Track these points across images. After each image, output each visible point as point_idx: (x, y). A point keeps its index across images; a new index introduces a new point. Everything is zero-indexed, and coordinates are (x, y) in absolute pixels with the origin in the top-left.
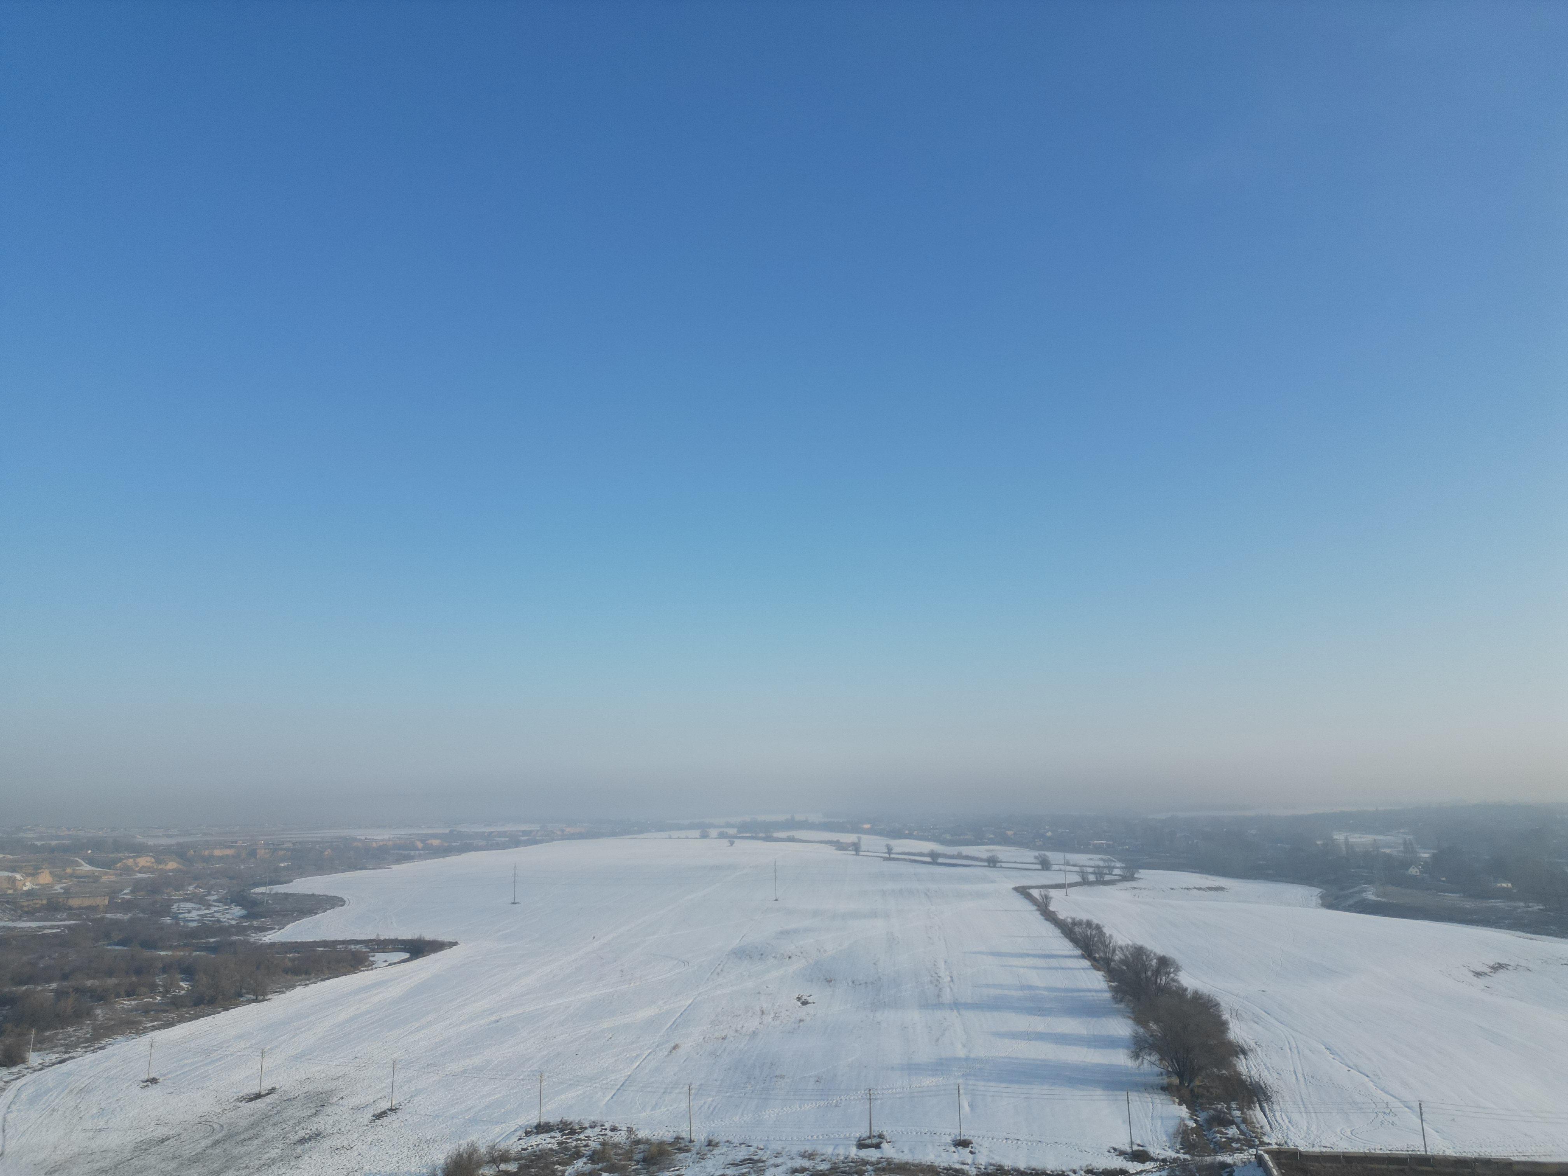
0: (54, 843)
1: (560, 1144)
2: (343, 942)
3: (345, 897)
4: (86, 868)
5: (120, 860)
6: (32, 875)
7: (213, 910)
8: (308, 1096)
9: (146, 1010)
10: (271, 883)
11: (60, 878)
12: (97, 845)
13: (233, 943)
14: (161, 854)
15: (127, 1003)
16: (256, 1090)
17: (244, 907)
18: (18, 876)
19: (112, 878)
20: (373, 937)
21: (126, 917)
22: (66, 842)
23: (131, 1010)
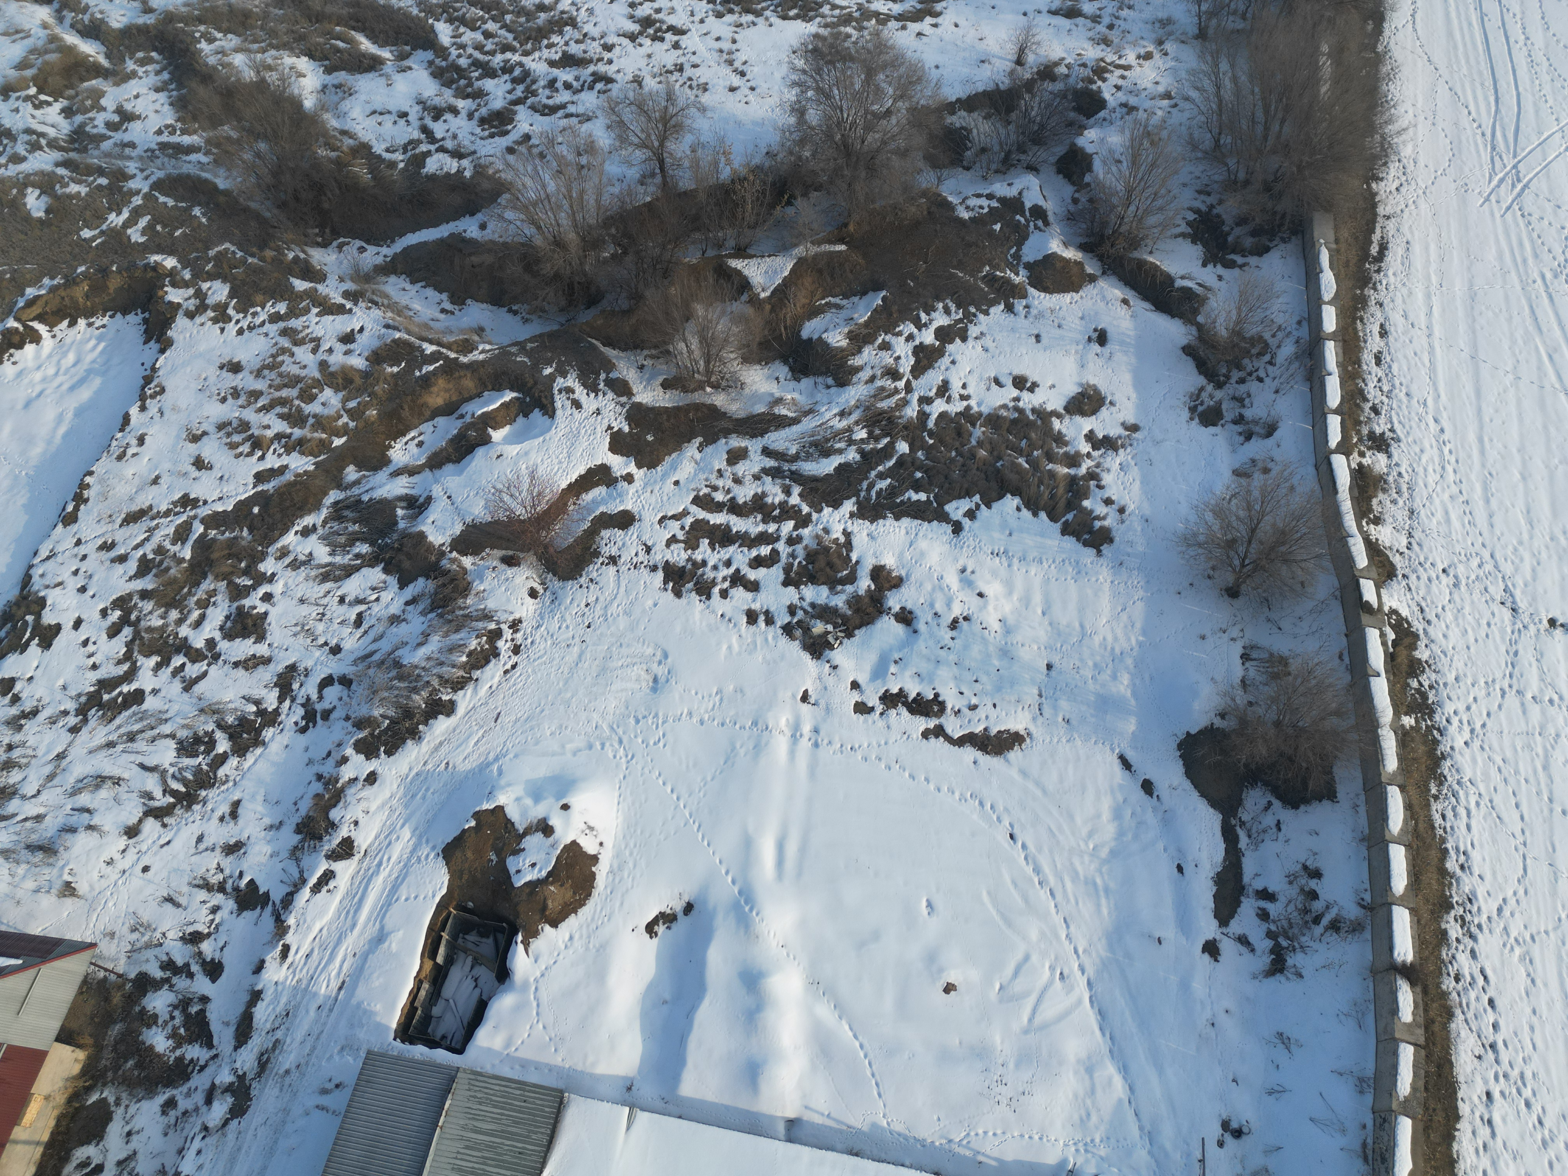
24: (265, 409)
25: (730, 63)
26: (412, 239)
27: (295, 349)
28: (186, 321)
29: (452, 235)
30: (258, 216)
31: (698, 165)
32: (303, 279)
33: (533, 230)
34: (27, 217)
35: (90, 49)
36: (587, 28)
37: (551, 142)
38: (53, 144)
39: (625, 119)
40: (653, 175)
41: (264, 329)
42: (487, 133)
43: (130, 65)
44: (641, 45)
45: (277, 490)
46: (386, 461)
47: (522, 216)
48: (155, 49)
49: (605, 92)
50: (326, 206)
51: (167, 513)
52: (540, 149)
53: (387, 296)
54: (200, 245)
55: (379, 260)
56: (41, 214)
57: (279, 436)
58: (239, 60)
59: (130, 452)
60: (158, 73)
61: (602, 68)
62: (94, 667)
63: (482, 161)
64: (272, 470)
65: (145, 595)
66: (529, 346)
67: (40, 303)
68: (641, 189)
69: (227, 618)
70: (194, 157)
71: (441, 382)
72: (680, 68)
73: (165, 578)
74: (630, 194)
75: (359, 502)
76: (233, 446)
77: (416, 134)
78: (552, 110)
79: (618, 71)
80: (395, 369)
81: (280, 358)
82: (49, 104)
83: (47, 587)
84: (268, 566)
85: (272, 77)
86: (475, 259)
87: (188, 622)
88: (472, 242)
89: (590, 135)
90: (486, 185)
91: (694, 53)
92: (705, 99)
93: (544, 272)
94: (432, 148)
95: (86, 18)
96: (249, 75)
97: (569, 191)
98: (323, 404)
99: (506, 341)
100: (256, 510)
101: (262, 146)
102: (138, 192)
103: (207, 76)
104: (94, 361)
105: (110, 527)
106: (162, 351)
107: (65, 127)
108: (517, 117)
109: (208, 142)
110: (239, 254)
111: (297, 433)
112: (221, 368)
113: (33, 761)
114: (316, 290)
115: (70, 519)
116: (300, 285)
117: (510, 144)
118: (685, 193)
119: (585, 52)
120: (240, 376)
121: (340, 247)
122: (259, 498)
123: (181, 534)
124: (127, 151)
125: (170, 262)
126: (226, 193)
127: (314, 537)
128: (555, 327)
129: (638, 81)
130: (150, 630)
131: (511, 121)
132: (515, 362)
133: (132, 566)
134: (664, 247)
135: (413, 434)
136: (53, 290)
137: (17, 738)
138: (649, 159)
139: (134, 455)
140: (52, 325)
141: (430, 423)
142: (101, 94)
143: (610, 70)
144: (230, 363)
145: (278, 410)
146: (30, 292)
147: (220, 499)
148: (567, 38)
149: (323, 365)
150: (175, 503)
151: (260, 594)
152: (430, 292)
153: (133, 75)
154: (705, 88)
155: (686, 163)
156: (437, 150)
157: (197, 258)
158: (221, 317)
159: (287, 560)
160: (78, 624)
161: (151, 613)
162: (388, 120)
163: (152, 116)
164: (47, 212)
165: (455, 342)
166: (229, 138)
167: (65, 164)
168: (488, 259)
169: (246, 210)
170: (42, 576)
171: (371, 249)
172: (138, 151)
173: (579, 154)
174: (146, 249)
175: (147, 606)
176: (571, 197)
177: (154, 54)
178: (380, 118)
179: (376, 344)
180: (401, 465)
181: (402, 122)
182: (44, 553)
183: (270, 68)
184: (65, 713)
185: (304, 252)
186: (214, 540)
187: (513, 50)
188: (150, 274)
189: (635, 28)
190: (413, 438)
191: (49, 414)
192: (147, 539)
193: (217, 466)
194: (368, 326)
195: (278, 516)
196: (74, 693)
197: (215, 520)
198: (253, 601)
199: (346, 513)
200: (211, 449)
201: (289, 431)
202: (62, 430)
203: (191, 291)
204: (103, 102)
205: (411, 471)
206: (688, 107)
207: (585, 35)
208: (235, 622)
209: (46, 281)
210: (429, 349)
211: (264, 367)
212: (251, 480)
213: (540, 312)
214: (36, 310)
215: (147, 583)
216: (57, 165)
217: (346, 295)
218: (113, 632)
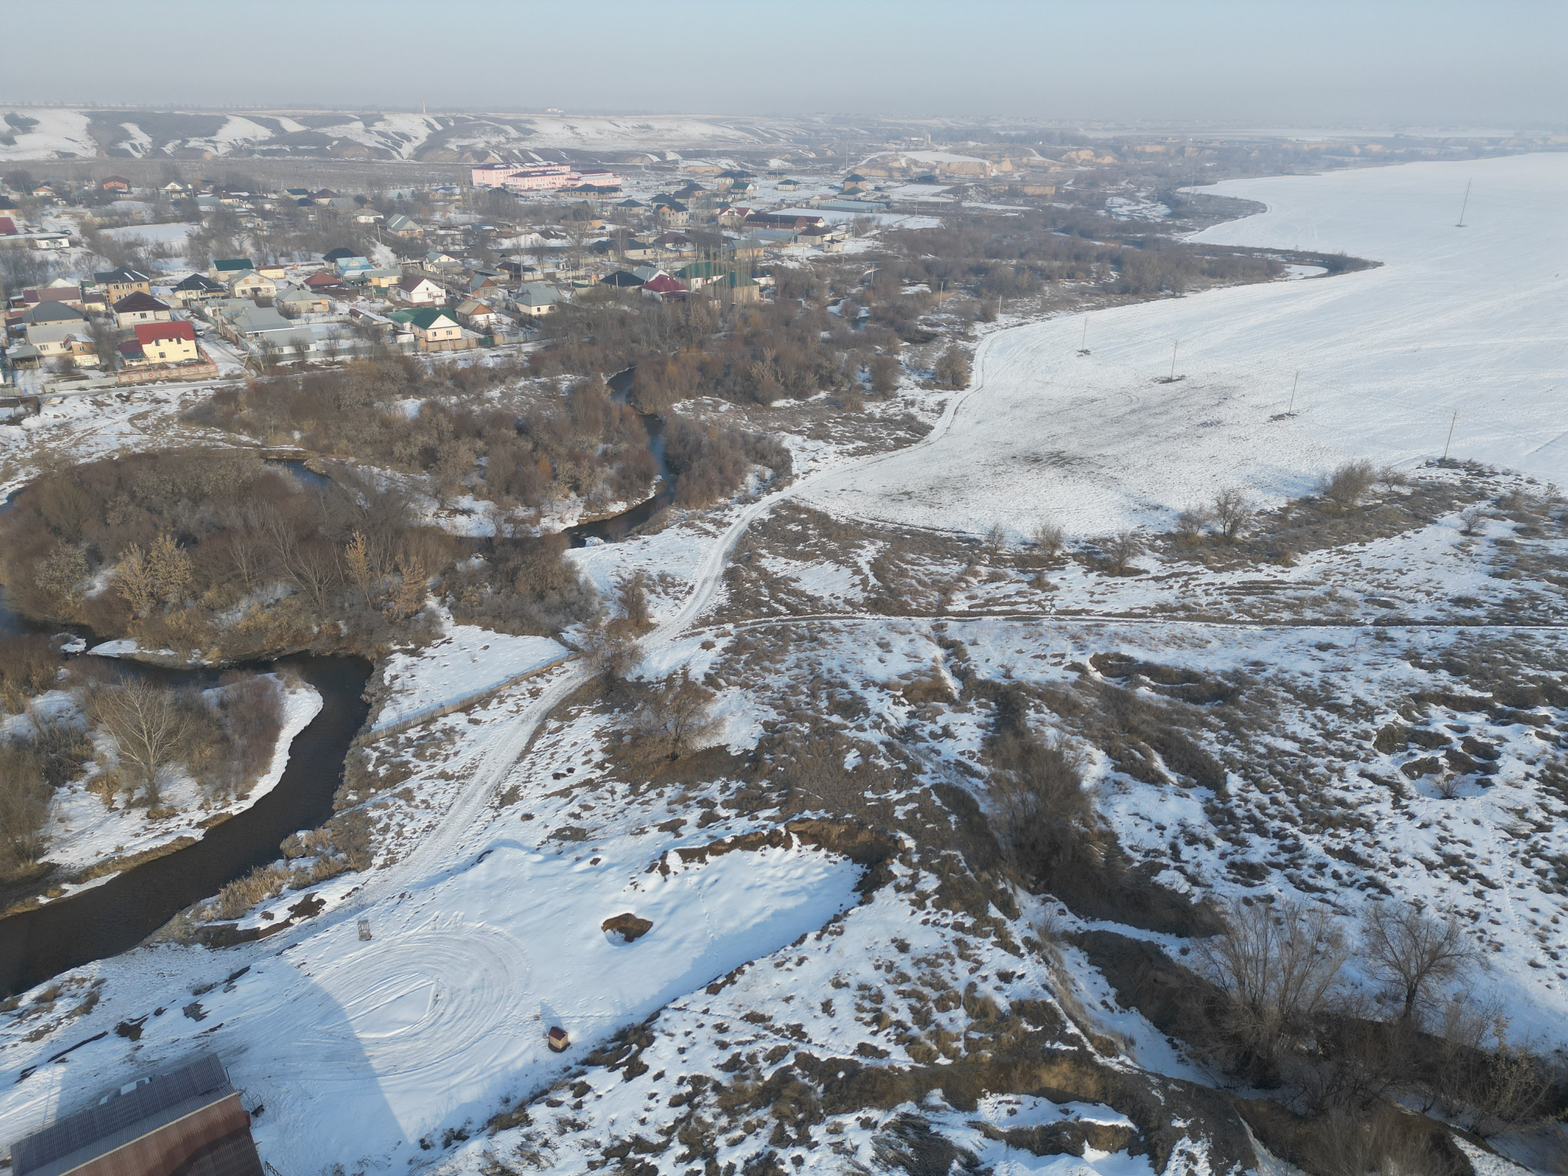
0: (1013, 133)
1: (1464, 482)
2: (1260, 250)
3: (1268, 204)
4: (1038, 158)
5: (1066, 152)
6: (998, 162)
7: (1142, 206)
8: (1212, 387)
9: (1082, 292)
10: (1196, 183)
11: (1018, 167)
12: (1047, 137)
13: (1157, 241)
14: (1099, 147)
15: (1068, 284)
16: (1168, 375)
17: (1169, 206)
18: (987, 163)
19: (1059, 169)
20: (1291, 247)
21: (1069, 207)
22: (1023, 133)
23: (1071, 291)
24: (904, 994)
25: (1543, 939)
26: (1111, 927)
27: (958, 961)
28: (893, 891)
29: (1150, 943)
30: (995, 844)
31: (1457, 1018)
32: (1000, 909)
33: (1234, 981)
34: (840, 766)
35: (953, 685)
36: (1380, 838)
37: (1294, 914)
38: (889, 730)
39: (1387, 932)
40: (1396, 999)
41: (944, 931)
42: (1231, 876)
43: (972, 704)
44: (1436, 876)
45: (869, 1069)
46: (971, 1107)
47: (1229, 963)
48: (995, 701)
49: (1375, 899)
50: (1053, 863)
51: (778, 1031)
52: (1279, 915)
53: (1061, 962)
54: (939, 842)
55: (1072, 928)
56: (850, 768)
57: (899, 1024)
58: (1051, 732)
59: (788, 965)
60: (987, 716)
61: (1382, 877)
62: (643, 1122)
63: (1214, 897)
64: (875, 1048)
65: (717, 1087)
66: (1172, 1086)
67: (807, 824)
68: (1376, 1006)
69: (758, 1155)
70: (975, 781)
71: (1065, 1067)
72: (1475, 917)
73: (740, 1084)
74: (1360, 1003)
75: (926, 1128)
76: (860, 1009)
77: (1164, 847)
78: (1310, 889)
79: (1400, 888)
80: (1030, 1028)
81: (941, 961)
82: (904, 705)
83: (663, 1031)
84: (817, 1132)
85: (1068, 754)
86: (1160, 976)
87: (729, 1136)
88: (1166, 959)
89: (1340, 929)
90: (1207, 918)
91: (1498, 910)
92: (1494, 958)
93: (1226, 1026)
94: (1173, 864)
95: (964, 666)
96: (1052, 745)
97: (1292, 967)
98: (951, 1020)
99: (1150, 1068)
100: (841, 1075)
101: (1031, 797)
102: (921, 785)
103: (1020, 733)
104: (811, 884)
105: (733, 1014)
106: (861, 904)
107: (904, 722)
108: (1269, 878)
109: (992, 775)
110: (963, 864)
111: (915, 1030)
112: (893, 941)
113: (550, 1169)
114: (1004, 923)
115: (714, 989)
116: (994, 912)
117: (1249, 896)
118: (1428, 1037)
119: (1370, 856)
120: (903, 956)
121: (1045, 901)
122: (850, 1066)
123: (775, 1056)
124: (933, 755)
125: (910, 843)
126: (983, 816)
127: (869, 1134)
128: (1210, 1085)
129: (1418, 906)
130: (699, 1120)
131: (1262, 878)
132: (1149, 1093)
133: (725, 1056)
134: (1376, 1076)
135: (1011, 1097)
136: (822, 820)
137: (555, 1140)
138: (1399, 982)
139: (789, 970)
140: (804, 843)
141: (1033, 1099)
142: (940, 712)
143: (1391, 884)
144: (902, 941)
145: (913, 1001)
146: (807, 814)
147: (822, 1046)
148: (1356, 837)
149: (972, 987)
150: (788, 1026)
151: (795, 1155)
152: (1101, 980)
153: (971, 710)
154: (1498, 948)
155: (1443, 1008)
156: (1176, 868)
157: (930, 851)
158: (919, 903)
159: (836, 1139)
160: (659, 1076)
161: (710, 1106)
162: (1145, 826)
163: (965, 741)
164: (854, 768)
165: (1100, 1038)
166: (1009, 780)
167: (887, 745)
168: (1174, 982)
169: (989, 835)
170: (666, 1020)
171: (1070, 916)
172: (940, 759)
173: (1319, 939)
174: (900, 825)
175: (712, 1098)
176: (1291, 973)
177: (993, 704)
178: (1139, 821)
179: (1027, 996)
180: (983, 1120)
181: (1157, 832)
182: (679, 1004)
183: (1071, 747)
184: (597, 1145)
185: (1014, 889)
186: (794, 1078)
187: (1294, 823)
188: (891, 844)
189: (1439, 860)
190: (1009, 1102)
191: (758, 904)
192: (750, 1042)
193: (838, 1017)
194: (1029, 977)
195: (854, 1093)
196: (615, 1133)
197: (806, 1062)
198: (785, 1155)
199: (909, 1131)
200: (843, 1001)
201: (910, 1024)
202: (757, 920)
203: (910, 872)
204: (938, 718)
205: (989, 1133)
206: (1469, 955)
207: (1377, 843)
208: (760, 1164)
209: (822, 812)
210: (1072, 1029)
211: (924, 960)
212: (854, 1047)
213: (1202, 1061)
214: (801, 827)
215: (725, 1079)
216: (882, 743)
217: (1027, 941)
218: (675, 1102)
